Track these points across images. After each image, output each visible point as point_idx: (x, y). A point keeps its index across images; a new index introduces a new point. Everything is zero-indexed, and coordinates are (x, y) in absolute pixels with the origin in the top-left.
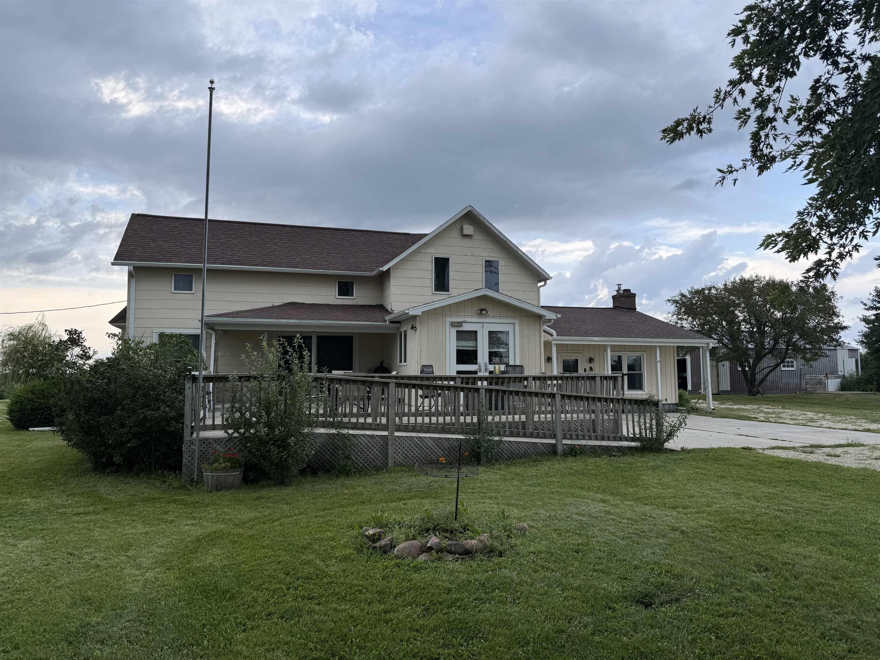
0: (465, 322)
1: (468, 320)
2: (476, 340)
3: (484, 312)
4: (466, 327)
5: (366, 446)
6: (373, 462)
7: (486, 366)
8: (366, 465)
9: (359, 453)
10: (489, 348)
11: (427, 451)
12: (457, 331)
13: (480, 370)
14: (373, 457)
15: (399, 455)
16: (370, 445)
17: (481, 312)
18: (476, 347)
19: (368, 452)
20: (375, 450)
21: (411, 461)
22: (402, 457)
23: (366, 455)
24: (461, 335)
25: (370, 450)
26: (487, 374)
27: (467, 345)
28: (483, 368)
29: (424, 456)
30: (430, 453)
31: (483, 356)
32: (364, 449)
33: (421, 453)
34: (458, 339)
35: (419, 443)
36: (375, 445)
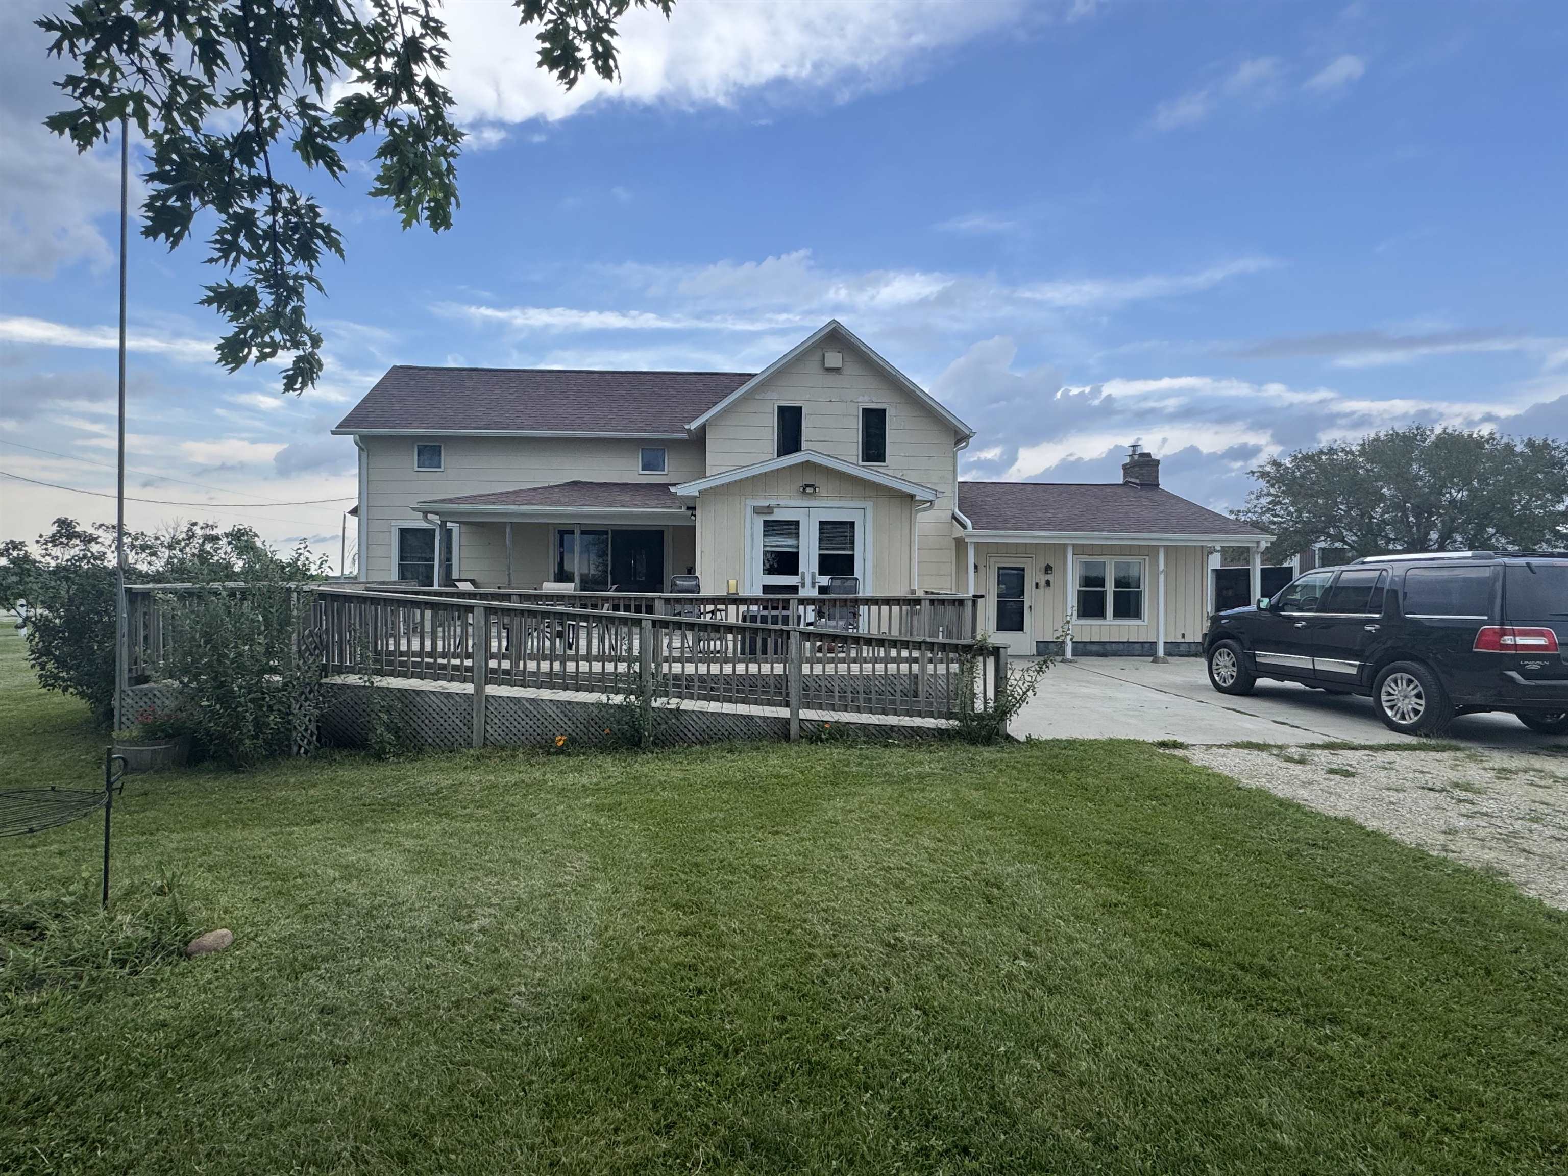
0: (778, 506)
1: (782, 503)
2: (797, 536)
3: (809, 490)
4: (779, 515)
5: (438, 710)
6: (449, 736)
7: (813, 577)
8: (438, 740)
9: (427, 721)
10: (820, 549)
11: (546, 723)
12: (765, 522)
13: (803, 586)
14: (450, 729)
15: (495, 727)
16: (446, 710)
17: (808, 490)
18: (798, 547)
19: (442, 721)
20: (453, 717)
21: (515, 738)
22: (500, 731)
23: (438, 725)
24: (771, 528)
25: (445, 717)
26: (814, 593)
27: (784, 543)
28: (808, 581)
29: (539, 731)
30: (550, 727)
31: (809, 561)
32: (435, 715)
33: (535, 727)
34: (766, 534)
35: (532, 709)
36: (453, 710)
